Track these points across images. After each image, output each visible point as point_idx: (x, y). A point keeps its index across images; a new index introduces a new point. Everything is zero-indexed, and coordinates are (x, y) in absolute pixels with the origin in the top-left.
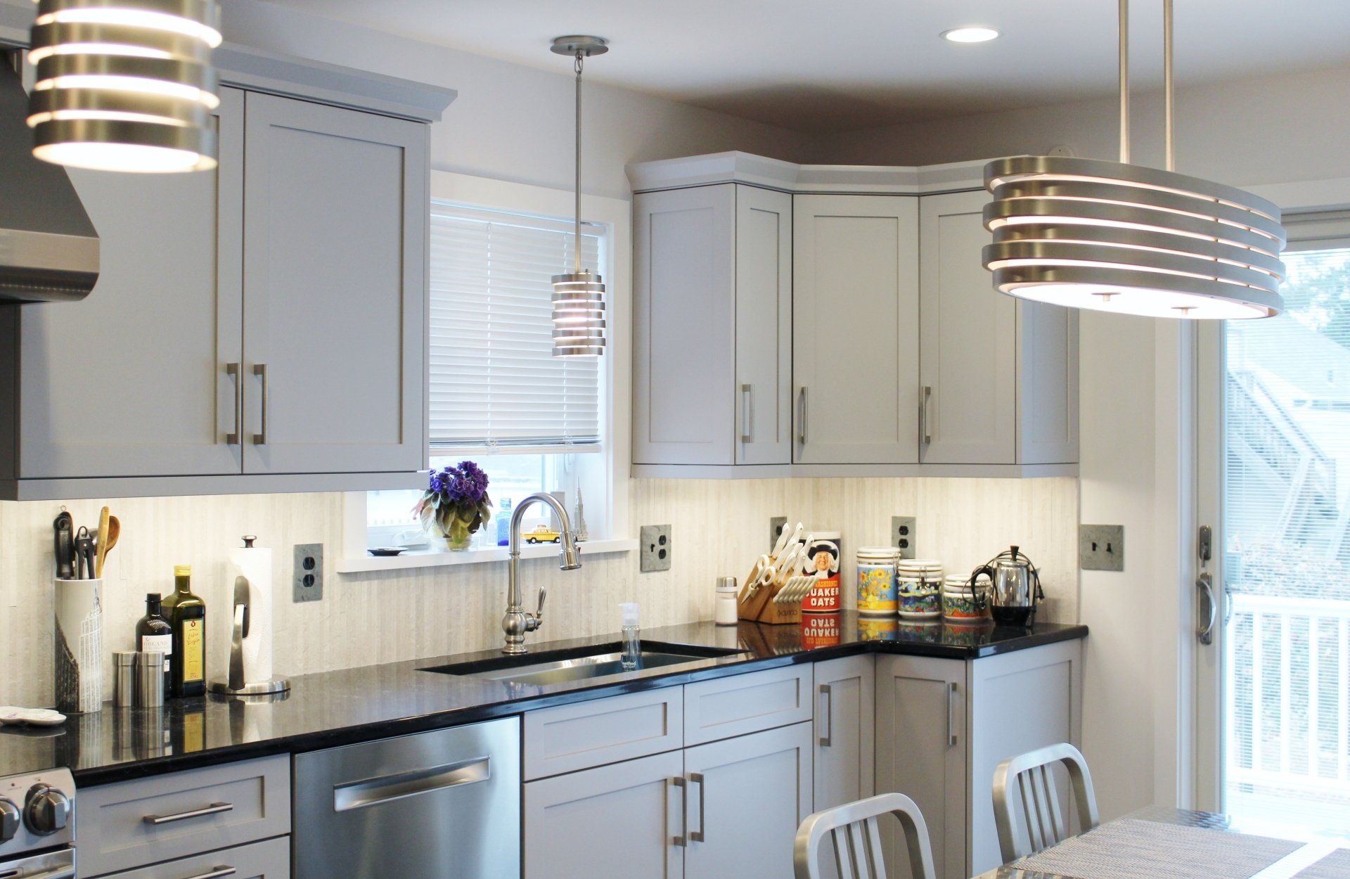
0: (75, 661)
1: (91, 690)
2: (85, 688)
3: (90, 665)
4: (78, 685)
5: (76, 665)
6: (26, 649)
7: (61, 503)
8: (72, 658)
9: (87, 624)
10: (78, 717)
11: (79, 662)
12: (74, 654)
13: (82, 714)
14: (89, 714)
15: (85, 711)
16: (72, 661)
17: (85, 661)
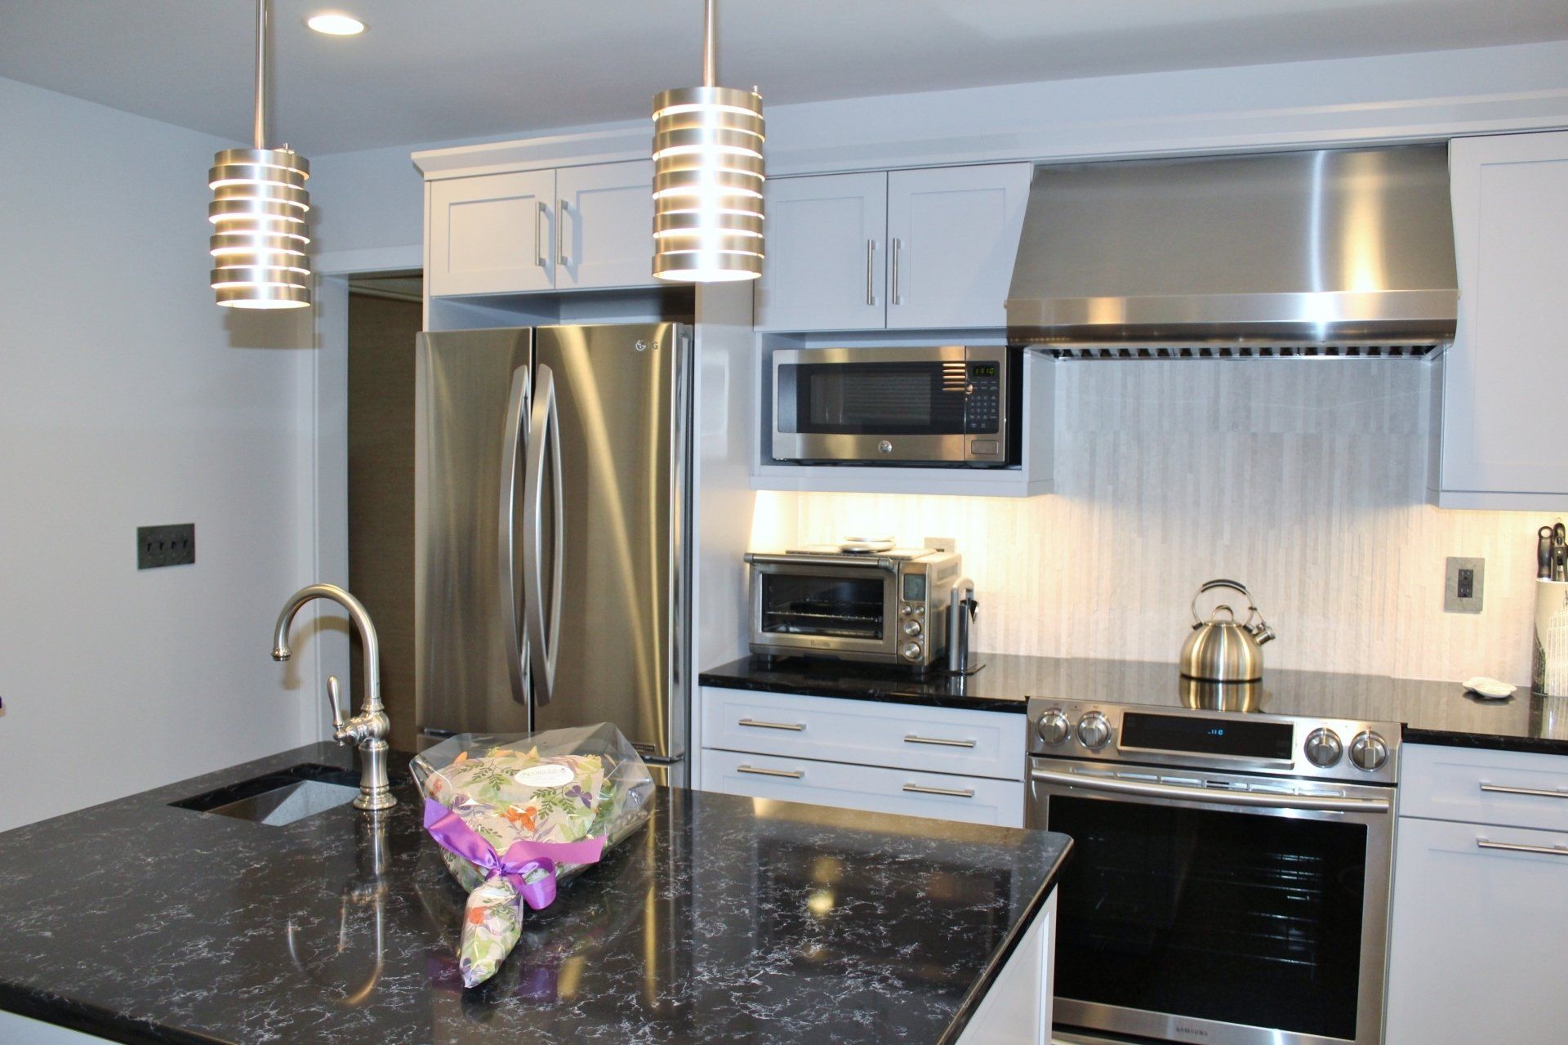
0: (1543, 650)
1: (1556, 677)
2: (1551, 674)
3: (1556, 656)
4: (1544, 671)
5: (1544, 654)
6: (1517, 634)
7: (1558, 514)
8: (1540, 646)
9: (1555, 619)
10: (1543, 697)
11: (1546, 651)
12: (1542, 643)
13: (1547, 697)
14: (1553, 697)
15: (1550, 694)
16: (1541, 649)
17: (1551, 651)
